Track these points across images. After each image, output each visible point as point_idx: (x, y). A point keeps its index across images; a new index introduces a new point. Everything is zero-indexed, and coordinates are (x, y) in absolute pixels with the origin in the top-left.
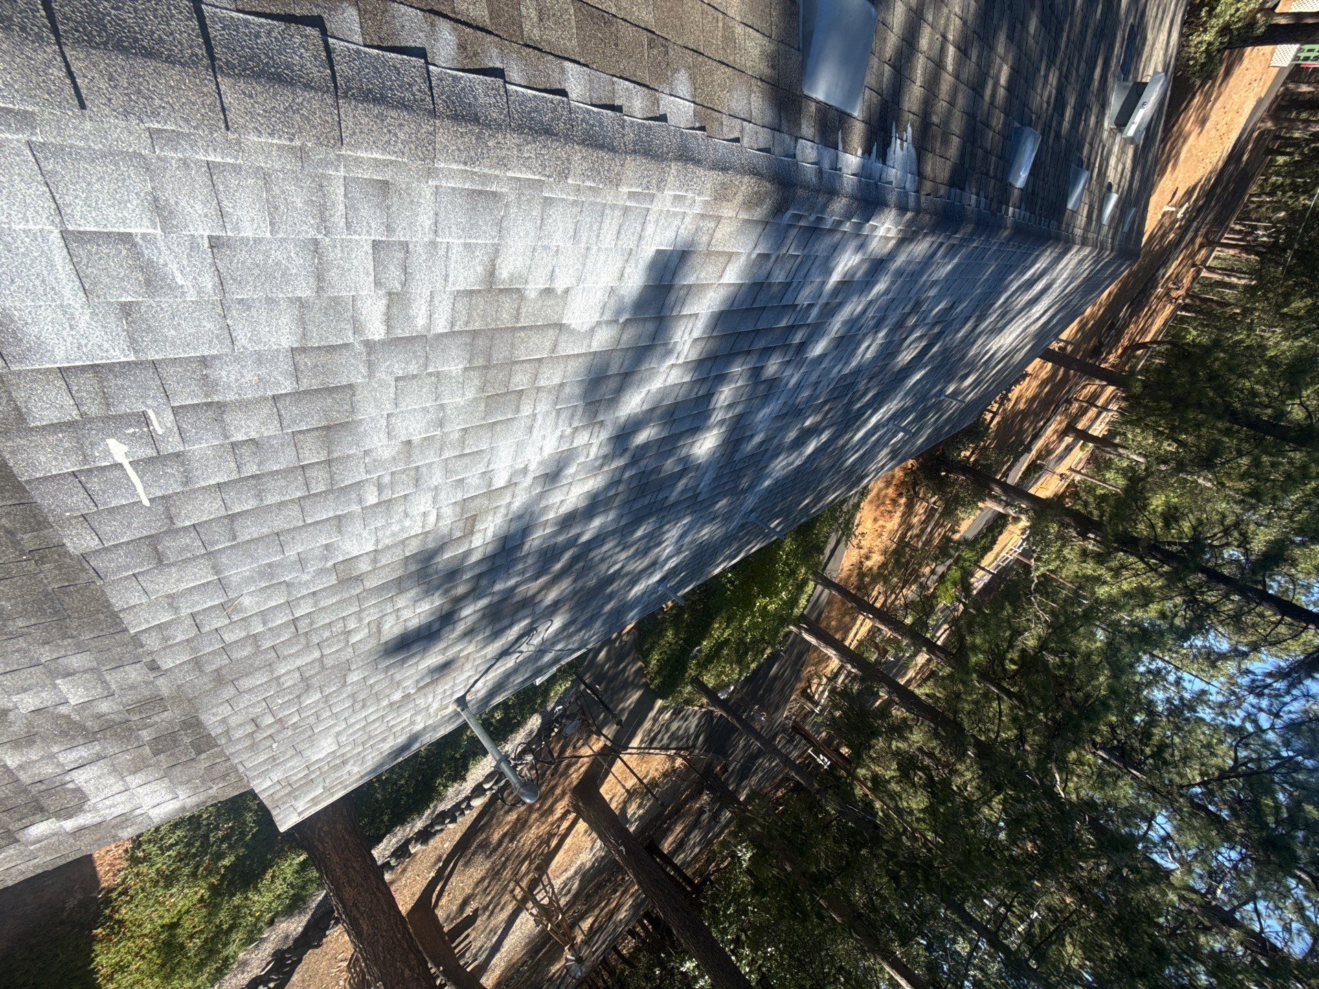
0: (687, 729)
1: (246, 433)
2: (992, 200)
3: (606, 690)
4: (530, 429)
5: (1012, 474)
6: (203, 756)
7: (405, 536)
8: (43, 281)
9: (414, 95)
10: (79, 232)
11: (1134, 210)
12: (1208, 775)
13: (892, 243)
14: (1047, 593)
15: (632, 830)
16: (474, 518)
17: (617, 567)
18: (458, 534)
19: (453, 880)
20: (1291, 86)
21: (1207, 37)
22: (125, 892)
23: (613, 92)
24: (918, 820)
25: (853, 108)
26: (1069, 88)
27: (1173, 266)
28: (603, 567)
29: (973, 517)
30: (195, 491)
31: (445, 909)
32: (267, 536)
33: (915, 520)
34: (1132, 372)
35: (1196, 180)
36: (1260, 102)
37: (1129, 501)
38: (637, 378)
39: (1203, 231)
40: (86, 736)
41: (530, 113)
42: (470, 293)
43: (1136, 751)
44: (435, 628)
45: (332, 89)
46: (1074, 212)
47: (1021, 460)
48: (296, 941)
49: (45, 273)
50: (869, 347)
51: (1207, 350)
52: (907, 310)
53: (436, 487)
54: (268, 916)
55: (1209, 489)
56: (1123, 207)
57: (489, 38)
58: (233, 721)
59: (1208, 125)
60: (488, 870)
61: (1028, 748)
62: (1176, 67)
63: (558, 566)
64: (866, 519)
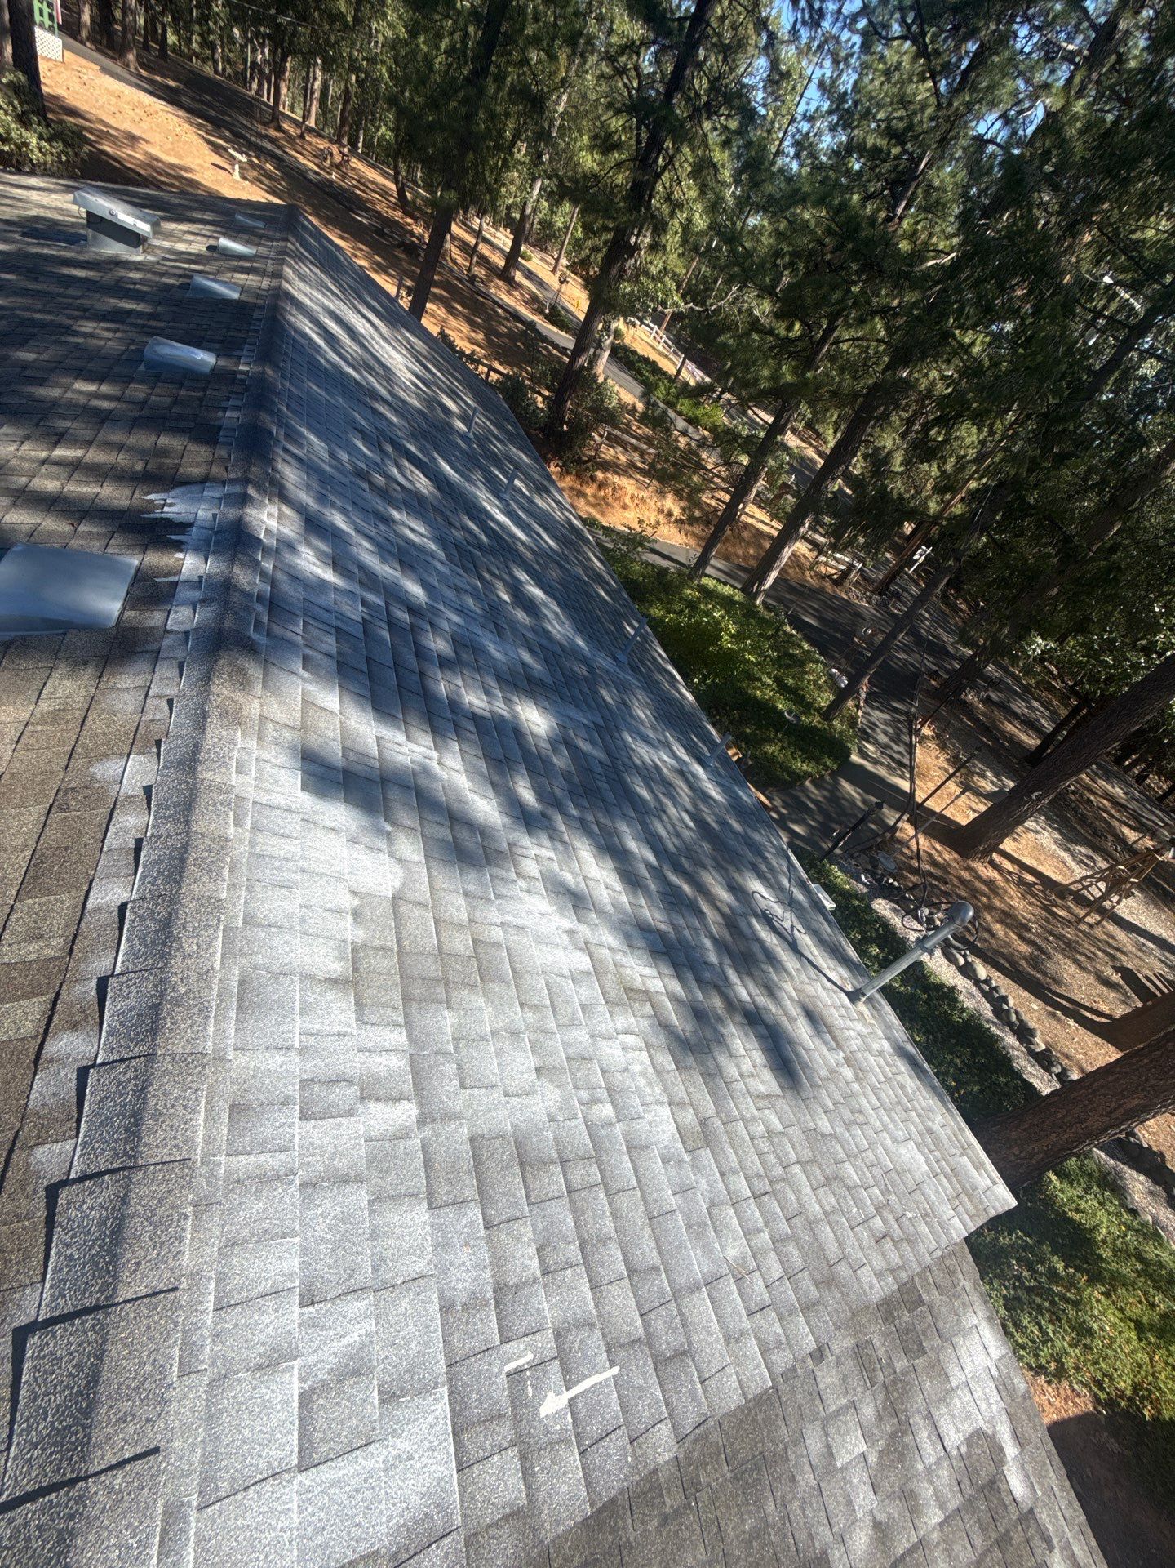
0: (885, 723)
1: (531, 1258)
2: (231, 392)
3: (839, 823)
4: (520, 928)
5: (563, 344)
6: (925, 1297)
7: (651, 1070)
8: (357, 1491)
9: (130, 1080)
10: (300, 1452)
11: (238, 217)
12: (923, 72)
13: (286, 510)
14: (706, 290)
15: (1012, 784)
16: (629, 990)
17: (686, 817)
18: (648, 1008)
19: (1078, 997)
20: (84, 33)
21: (33, 141)
22: (1100, 1384)
23: (119, 849)
24: (991, 433)
25: (129, 566)
26: (98, 306)
27: (305, 162)
28: (686, 834)
29: (617, 388)
30: (600, 1315)
31: (1114, 1006)
32: (653, 1230)
33: (623, 459)
34: (432, 203)
35: (201, 141)
36: (105, 70)
37: (588, 197)
38: (455, 805)
39: (261, 129)
40: (904, 1434)
41: (146, 946)
42: (359, 1006)
43: (897, 166)
44: (765, 1032)
45: (126, 1173)
46: (243, 289)
47: (544, 332)
48: (1156, 1182)
49: (347, 1488)
50: (411, 529)
51: (401, 113)
52: (366, 486)
53: (592, 1036)
54: (1126, 1216)
55: (570, 95)
56: (233, 230)
57: (64, 995)
58: (878, 1263)
59: (136, 132)
60: (1065, 956)
61: (896, 302)
62: (70, 178)
63: (686, 888)
64: (621, 519)
